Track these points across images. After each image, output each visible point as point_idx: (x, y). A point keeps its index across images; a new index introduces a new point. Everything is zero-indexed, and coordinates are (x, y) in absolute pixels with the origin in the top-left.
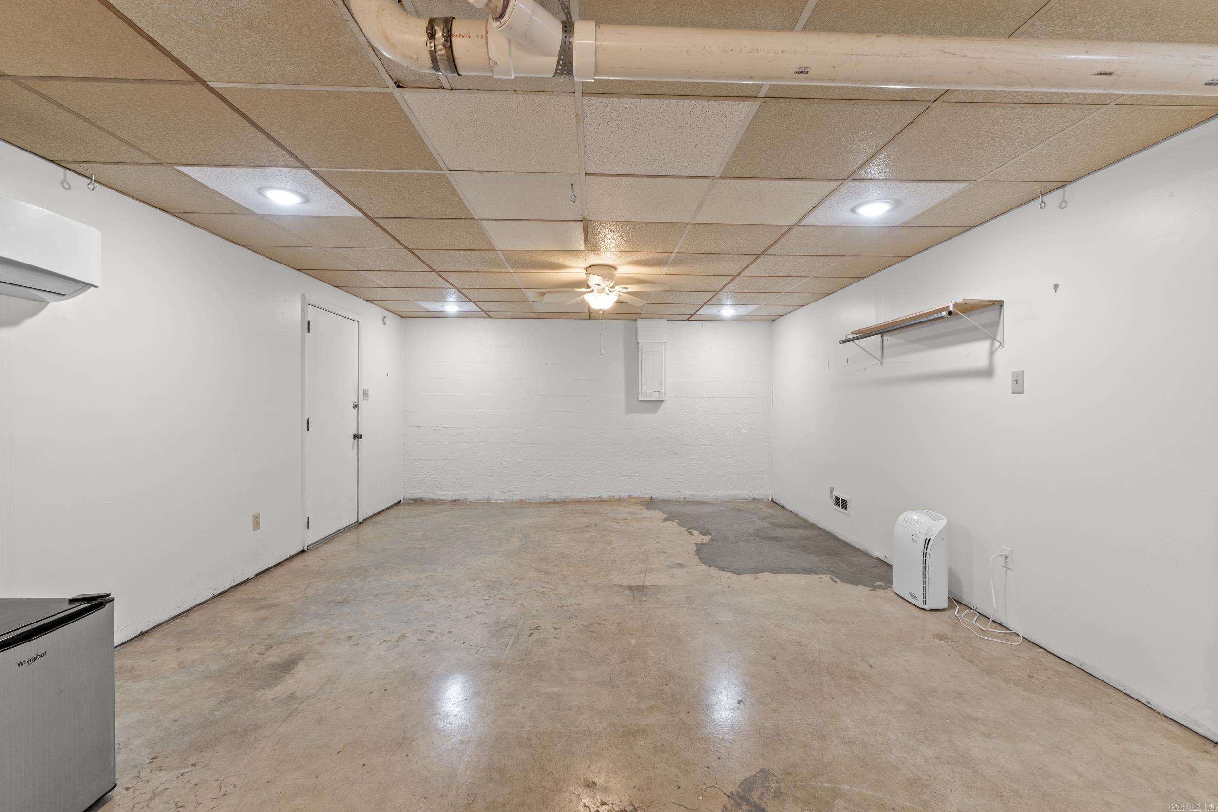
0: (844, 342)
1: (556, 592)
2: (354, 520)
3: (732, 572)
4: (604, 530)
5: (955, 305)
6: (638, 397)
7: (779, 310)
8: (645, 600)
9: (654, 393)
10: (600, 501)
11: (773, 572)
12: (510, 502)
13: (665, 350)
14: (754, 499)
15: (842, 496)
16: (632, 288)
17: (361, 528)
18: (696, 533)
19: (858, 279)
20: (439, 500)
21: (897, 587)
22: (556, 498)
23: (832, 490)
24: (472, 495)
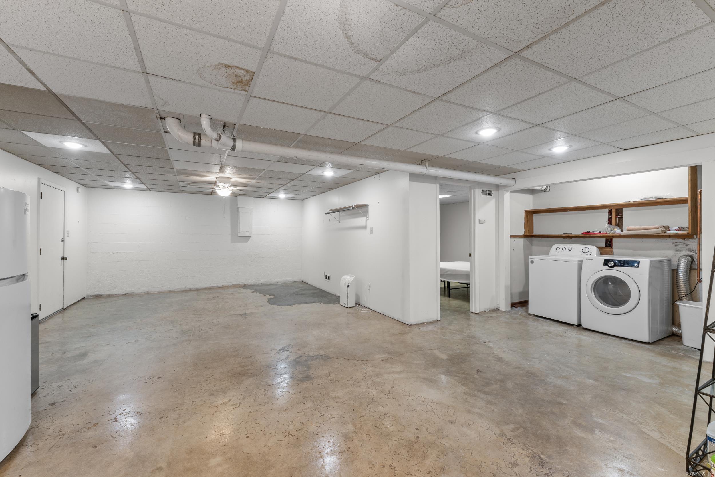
0: (326, 214)
1: (206, 320)
2: (61, 307)
3: (283, 306)
4: (223, 298)
5: (355, 206)
6: (238, 235)
7: (305, 197)
8: (247, 317)
9: (246, 233)
10: (217, 288)
11: (299, 304)
12: (163, 292)
13: (252, 212)
14: (295, 281)
15: (328, 275)
16: (239, 188)
17: (66, 311)
18: (267, 295)
19: (332, 189)
20: (114, 295)
21: (342, 303)
22: (191, 288)
23: (325, 273)
24: (136, 290)
